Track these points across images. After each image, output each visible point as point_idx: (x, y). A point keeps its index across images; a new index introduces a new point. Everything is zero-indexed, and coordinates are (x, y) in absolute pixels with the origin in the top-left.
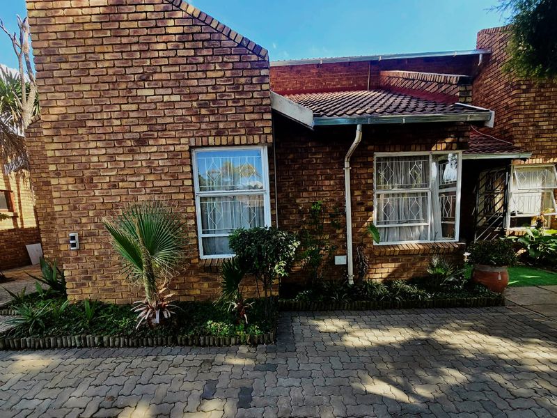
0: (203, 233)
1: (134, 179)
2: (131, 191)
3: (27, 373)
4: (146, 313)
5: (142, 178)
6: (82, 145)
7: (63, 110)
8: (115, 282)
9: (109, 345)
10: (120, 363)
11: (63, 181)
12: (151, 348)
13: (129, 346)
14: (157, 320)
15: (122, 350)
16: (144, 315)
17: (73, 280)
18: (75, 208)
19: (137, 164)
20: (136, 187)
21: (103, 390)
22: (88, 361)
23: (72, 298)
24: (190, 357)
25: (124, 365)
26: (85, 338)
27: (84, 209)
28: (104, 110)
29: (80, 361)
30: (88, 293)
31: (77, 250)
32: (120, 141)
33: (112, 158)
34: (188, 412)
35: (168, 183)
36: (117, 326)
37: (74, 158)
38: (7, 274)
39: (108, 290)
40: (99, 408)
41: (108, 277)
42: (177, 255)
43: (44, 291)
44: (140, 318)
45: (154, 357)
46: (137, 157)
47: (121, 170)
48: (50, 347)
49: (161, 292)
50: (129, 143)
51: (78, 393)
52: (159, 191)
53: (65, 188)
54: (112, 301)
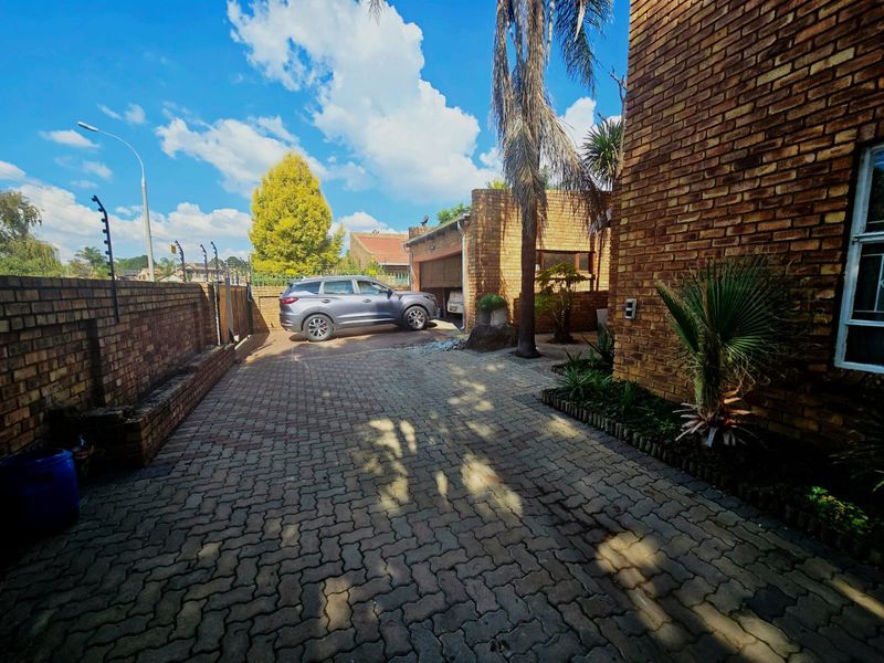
0: (855, 316)
1: (725, 223)
2: (718, 243)
3: (557, 435)
4: (696, 425)
5: (739, 221)
6: (661, 187)
7: (647, 147)
8: (668, 370)
9: (637, 445)
10: (642, 474)
11: (632, 236)
12: (691, 478)
13: (661, 460)
14: (709, 442)
15: (651, 459)
16: (692, 427)
17: (622, 354)
18: (639, 269)
19: (735, 198)
20: (725, 236)
21: (613, 494)
22: (610, 452)
23: (617, 375)
24: (751, 525)
25: (644, 479)
26: (614, 425)
27: (649, 269)
28: (698, 130)
29: (601, 448)
30: (634, 374)
31: (631, 320)
32: (711, 170)
33: (696, 198)
34: (712, 604)
35: (788, 223)
36: (656, 426)
37: (650, 206)
38: (575, 336)
39: (658, 377)
40: (601, 512)
41: (661, 360)
42: (771, 350)
43: (596, 360)
44: (686, 428)
45: (690, 492)
46: (737, 188)
47: (706, 213)
48: (581, 420)
49: (726, 401)
50: (727, 169)
51: (588, 480)
52: (767, 238)
53: (632, 244)
54: (660, 393)
